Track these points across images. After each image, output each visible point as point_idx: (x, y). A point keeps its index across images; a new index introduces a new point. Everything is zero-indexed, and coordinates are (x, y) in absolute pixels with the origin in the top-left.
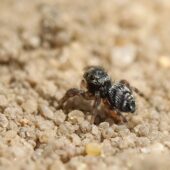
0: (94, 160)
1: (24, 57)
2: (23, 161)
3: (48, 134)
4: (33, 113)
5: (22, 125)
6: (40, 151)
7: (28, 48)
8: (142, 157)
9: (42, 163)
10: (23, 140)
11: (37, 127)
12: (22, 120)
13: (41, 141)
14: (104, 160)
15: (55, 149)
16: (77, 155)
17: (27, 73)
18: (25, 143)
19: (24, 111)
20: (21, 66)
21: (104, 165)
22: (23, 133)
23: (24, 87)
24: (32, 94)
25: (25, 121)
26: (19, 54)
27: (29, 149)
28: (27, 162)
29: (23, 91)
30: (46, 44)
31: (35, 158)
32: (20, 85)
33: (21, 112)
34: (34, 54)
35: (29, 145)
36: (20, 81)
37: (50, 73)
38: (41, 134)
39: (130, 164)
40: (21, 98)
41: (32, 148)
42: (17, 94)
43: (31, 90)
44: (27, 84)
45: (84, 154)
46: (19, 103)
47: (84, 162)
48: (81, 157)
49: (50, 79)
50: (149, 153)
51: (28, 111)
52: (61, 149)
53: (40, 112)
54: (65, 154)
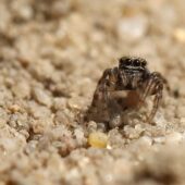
0: (99, 152)
1: (13, 31)
2: (14, 155)
3: (43, 123)
4: (26, 98)
5: (13, 112)
6: (34, 143)
7: (17, 20)
9: (36, 156)
10: (13, 130)
11: (30, 114)
12: (12, 107)
13: (35, 131)
14: (110, 153)
15: (52, 140)
16: (78, 147)
17: (18, 51)
18: (17, 134)
19: (14, 95)
20: (10, 42)
21: (111, 159)
22: (13, 122)
23: (14, 67)
24: (23, 76)
25: (16, 107)
26: (8, 28)
27: (21, 141)
28: (19, 156)
29: (13, 72)
30: (40, 16)
31: (28, 151)
32: (9, 65)
33: (11, 97)
34: (26, 28)
35: (21, 137)
36: (9, 61)
37: (45, 50)
38: (35, 122)
39: (141, 158)
40: (10, 80)
41: (24, 140)
42: (6, 76)
43: (23, 71)
44: (17, 64)
45: (87, 146)
46: (9, 87)
47: (86, 155)
48: (84, 150)
49: (45, 57)
51: (20, 95)
52: (59, 140)
53: (33, 97)
54: (63, 146)
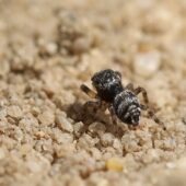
0: (116, 175)
1: (40, 65)
2: (40, 177)
3: (66, 148)
4: (50, 126)
5: (38, 138)
6: (57, 167)
7: (44, 55)
8: (167, 173)
9: (60, 179)
10: (39, 154)
11: (54, 140)
12: (38, 133)
13: (59, 155)
14: (126, 176)
15: (74, 163)
16: (97, 170)
17: (44, 83)
18: (42, 158)
19: (40, 123)
20: (37, 74)
22: (39, 147)
23: (40, 97)
24: (49, 105)
25: (42, 134)
26: (35, 62)
27: (46, 164)
28: (44, 178)
29: (39, 102)
30: (64, 51)
31: (52, 173)
32: (36, 95)
33: (37, 124)
34: (51, 62)
35: (46, 160)
36: (35, 91)
37: (68, 82)
38: (58, 147)
39: (155, 180)
40: (36, 109)
41: (49, 163)
42: (33, 105)
43: (48, 101)
44: (43, 94)
45: (105, 169)
46: (35, 115)
47: (105, 177)
48: (102, 173)
49: (68, 88)
50: (175, 169)
51: (45, 123)
52: (81, 164)
53: (57, 124)
54: (84, 169)
